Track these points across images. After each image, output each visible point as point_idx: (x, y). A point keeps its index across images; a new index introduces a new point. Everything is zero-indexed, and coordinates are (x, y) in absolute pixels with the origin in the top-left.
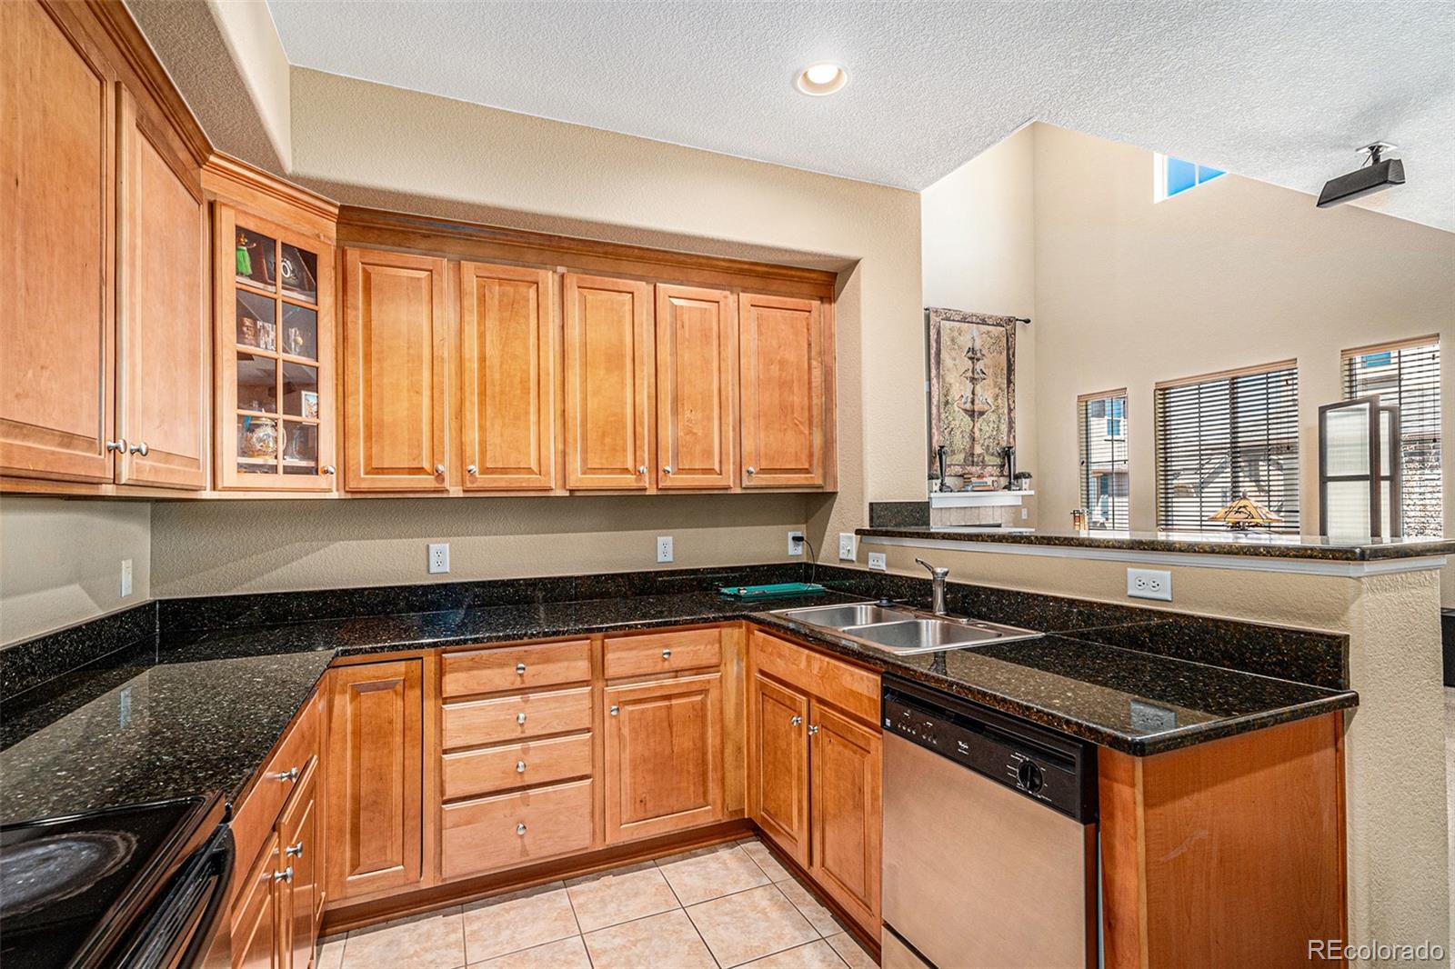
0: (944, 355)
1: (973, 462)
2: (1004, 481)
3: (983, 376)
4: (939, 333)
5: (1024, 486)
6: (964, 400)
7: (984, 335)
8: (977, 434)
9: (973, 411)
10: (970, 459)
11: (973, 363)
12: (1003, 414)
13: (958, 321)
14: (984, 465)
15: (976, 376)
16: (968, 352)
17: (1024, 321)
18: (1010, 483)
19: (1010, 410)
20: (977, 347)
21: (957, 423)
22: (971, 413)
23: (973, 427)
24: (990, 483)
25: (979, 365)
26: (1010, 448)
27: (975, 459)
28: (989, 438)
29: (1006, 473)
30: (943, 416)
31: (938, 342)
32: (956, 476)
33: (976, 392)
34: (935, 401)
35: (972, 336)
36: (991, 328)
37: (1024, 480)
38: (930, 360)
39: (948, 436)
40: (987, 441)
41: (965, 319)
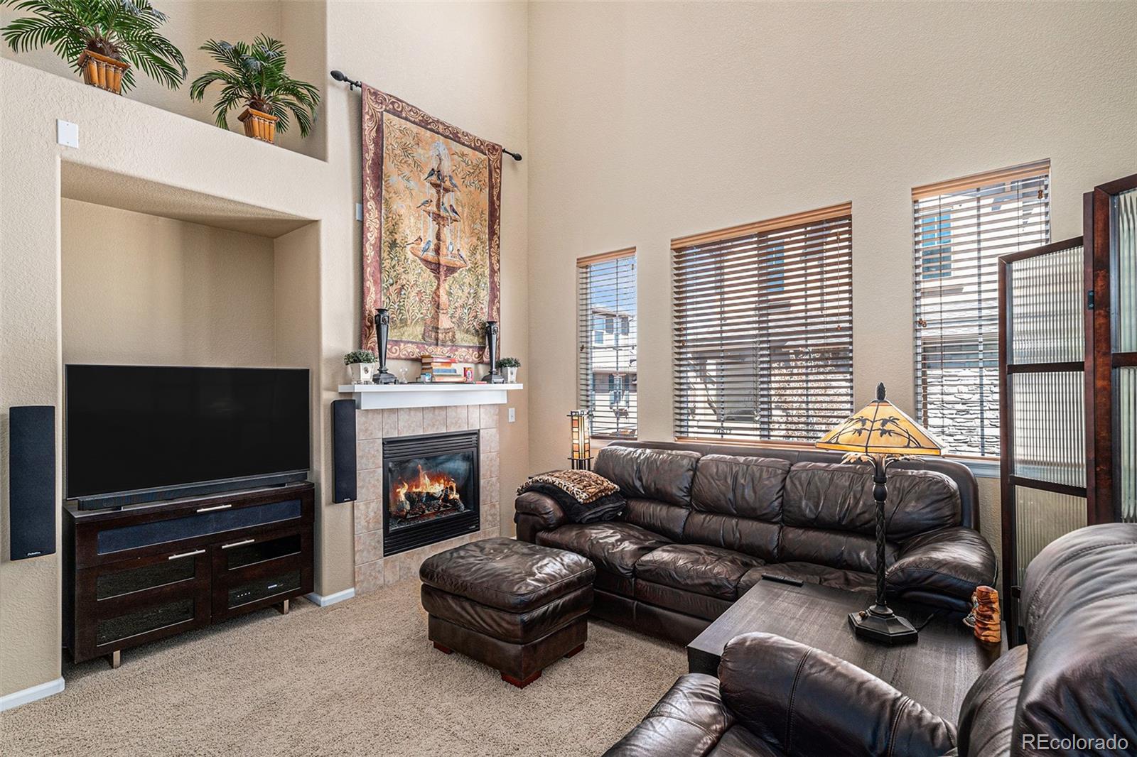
0: (388, 166)
1: (437, 339)
2: (483, 371)
3: (452, 214)
4: (379, 130)
5: (510, 377)
6: (423, 245)
7: (456, 157)
8: (444, 298)
9: (438, 264)
10: (434, 334)
11: (438, 192)
12: (483, 275)
13: (414, 123)
14: (454, 346)
15: (442, 213)
16: (431, 174)
17: (513, 155)
18: (491, 373)
19: (493, 272)
20: (447, 168)
21: (412, 278)
22: (435, 267)
23: (438, 288)
24: (460, 371)
25: (448, 199)
26: (491, 323)
27: (441, 336)
28: (463, 307)
29: (486, 359)
30: (387, 264)
31: (379, 142)
32: (407, 359)
33: (442, 237)
34: (371, 237)
35: (435, 151)
36: (467, 150)
37: (509, 369)
38: (362, 168)
39: (394, 297)
40: (459, 311)
41: (425, 123)
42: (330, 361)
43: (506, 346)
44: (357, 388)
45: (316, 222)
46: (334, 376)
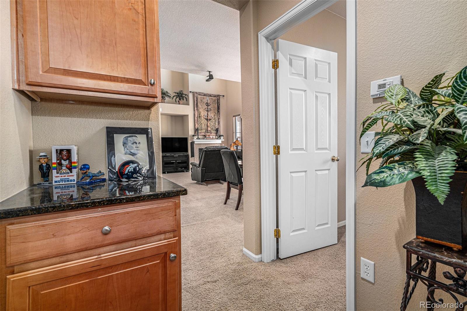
0: (199, 104)
1: (208, 132)
2: (216, 137)
3: (210, 110)
4: (197, 98)
5: (222, 138)
6: (205, 116)
7: (210, 99)
8: (209, 125)
9: (208, 119)
11: (207, 106)
12: (216, 120)
13: (203, 95)
14: (211, 133)
15: (208, 110)
16: (206, 104)
17: (223, 96)
18: (218, 137)
19: (218, 119)
20: (209, 102)
21: (203, 122)
22: (207, 120)
23: (208, 123)
24: (211, 137)
25: (209, 107)
26: (218, 129)
27: (208, 131)
28: (213, 126)
29: (217, 135)
30: (199, 120)
31: (197, 101)
32: (202, 135)
33: (208, 114)
34: (196, 116)
35: (207, 99)
36: (212, 98)
37: (221, 137)
38: (194, 105)
39: (200, 125)
40: (212, 127)
41: (205, 95)
42: (191, 136)
43: (222, 132)
44: (194, 140)
45: (188, 115)
46: (191, 138)
